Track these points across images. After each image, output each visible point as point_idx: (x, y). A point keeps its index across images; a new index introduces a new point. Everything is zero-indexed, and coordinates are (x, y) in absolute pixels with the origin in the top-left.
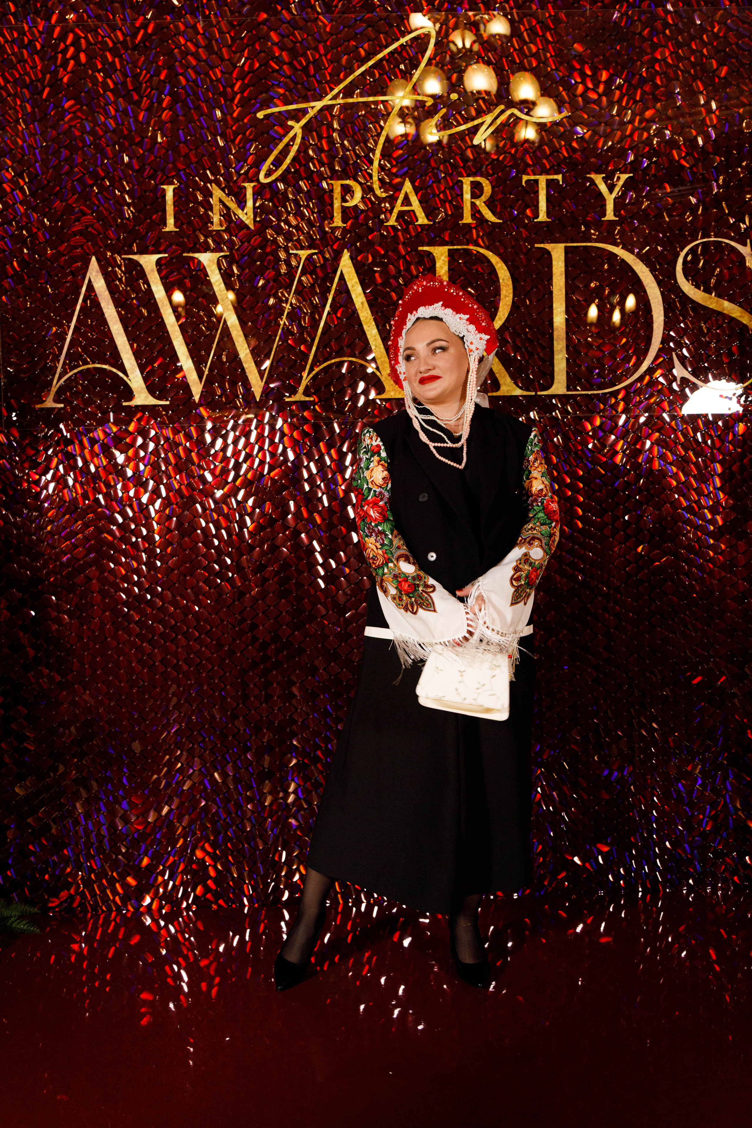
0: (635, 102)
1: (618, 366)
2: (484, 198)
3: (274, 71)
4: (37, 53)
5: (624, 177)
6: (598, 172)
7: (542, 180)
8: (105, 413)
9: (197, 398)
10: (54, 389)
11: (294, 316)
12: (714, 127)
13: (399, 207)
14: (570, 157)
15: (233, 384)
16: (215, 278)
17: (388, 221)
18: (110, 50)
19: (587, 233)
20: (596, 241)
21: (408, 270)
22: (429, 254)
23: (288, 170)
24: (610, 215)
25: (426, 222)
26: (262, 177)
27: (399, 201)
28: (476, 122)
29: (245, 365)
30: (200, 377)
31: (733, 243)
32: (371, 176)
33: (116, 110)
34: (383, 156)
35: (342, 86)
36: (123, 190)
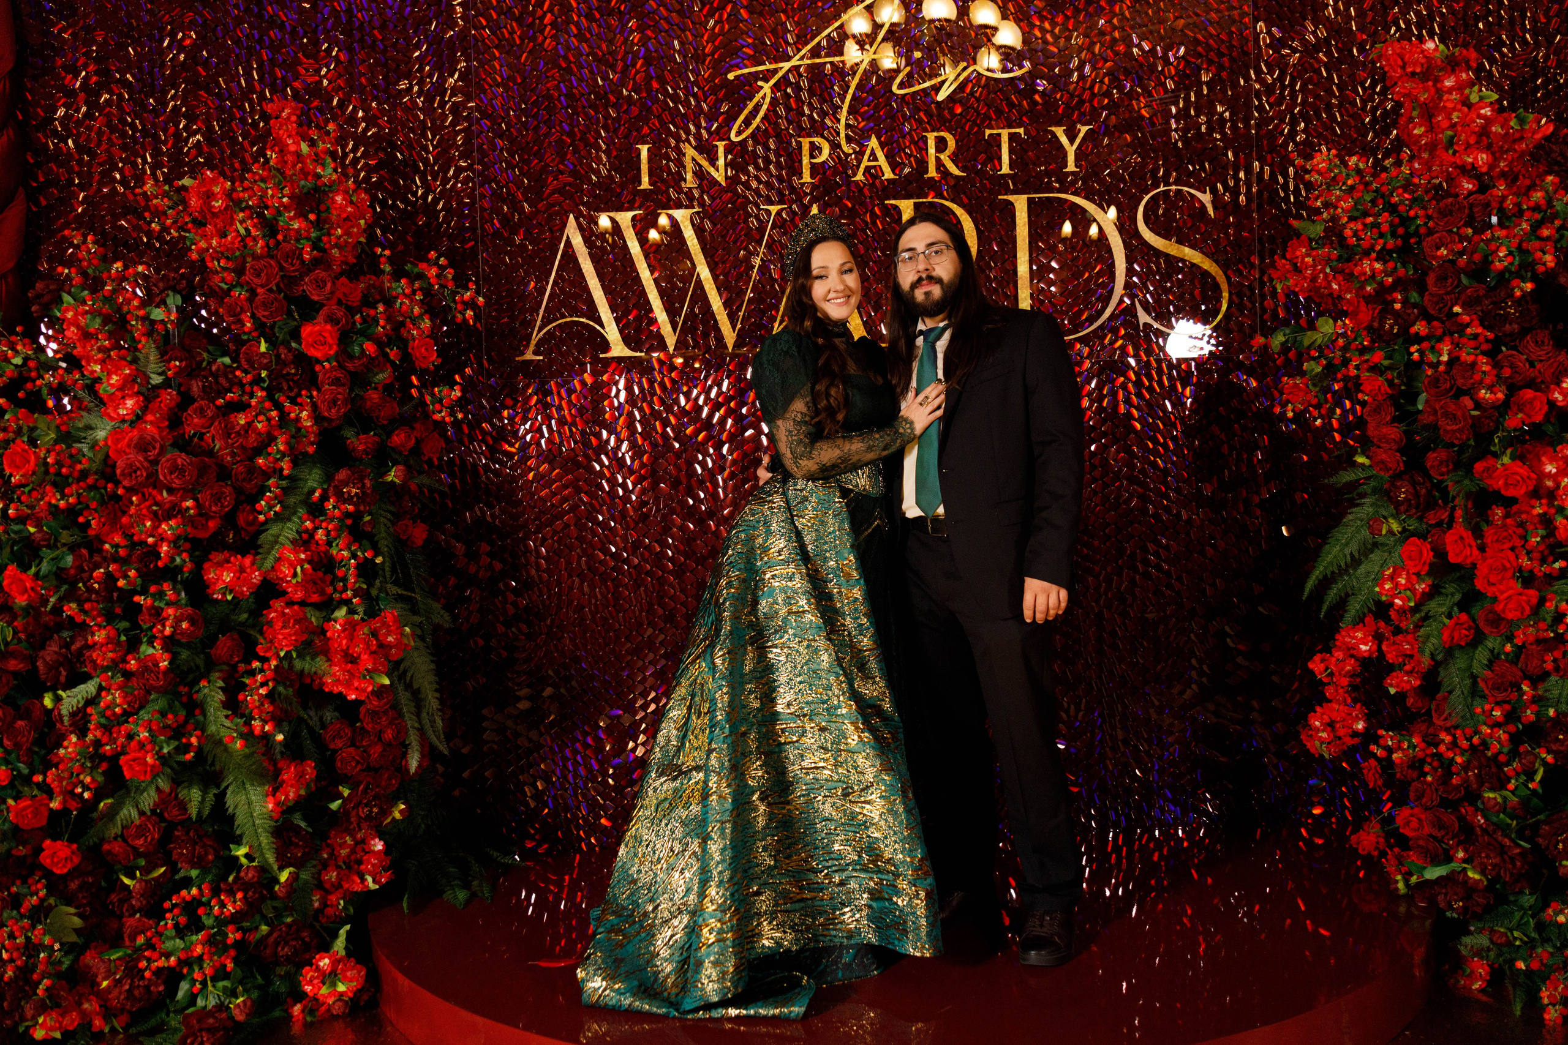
0: (1093, 53)
1: (1081, 312)
2: (948, 152)
3: (743, 33)
4: (517, 20)
5: (1084, 129)
6: (1058, 124)
7: (1005, 134)
8: (583, 366)
9: (671, 349)
10: (533, 342)
11: (764, 268)
12: (1172, 78)
13: (865, 163)
14: (1031, 111)
15: (705, 335)
16: (689, 233)
17: (855, 175)
18: (586, 17)
19: (1050, 182)
20: (1059, 191)
21: (874, 223)
22: (896, 207)
23: (758, 127)
24: (1071, 166)
25: (892, 176)
26: (733, 136)
27: (866, 157)
28: (939, 79)
29: (718, 318)
30: (674, 330)
31: (1193, 191)
32: (838, 134)
33: (591, 72)
34: (849, 113)
35: (809, 47)
36: (598, 148)
